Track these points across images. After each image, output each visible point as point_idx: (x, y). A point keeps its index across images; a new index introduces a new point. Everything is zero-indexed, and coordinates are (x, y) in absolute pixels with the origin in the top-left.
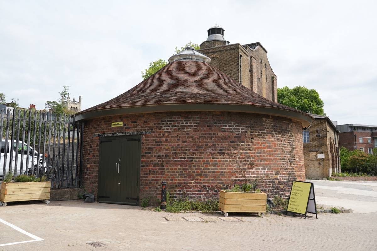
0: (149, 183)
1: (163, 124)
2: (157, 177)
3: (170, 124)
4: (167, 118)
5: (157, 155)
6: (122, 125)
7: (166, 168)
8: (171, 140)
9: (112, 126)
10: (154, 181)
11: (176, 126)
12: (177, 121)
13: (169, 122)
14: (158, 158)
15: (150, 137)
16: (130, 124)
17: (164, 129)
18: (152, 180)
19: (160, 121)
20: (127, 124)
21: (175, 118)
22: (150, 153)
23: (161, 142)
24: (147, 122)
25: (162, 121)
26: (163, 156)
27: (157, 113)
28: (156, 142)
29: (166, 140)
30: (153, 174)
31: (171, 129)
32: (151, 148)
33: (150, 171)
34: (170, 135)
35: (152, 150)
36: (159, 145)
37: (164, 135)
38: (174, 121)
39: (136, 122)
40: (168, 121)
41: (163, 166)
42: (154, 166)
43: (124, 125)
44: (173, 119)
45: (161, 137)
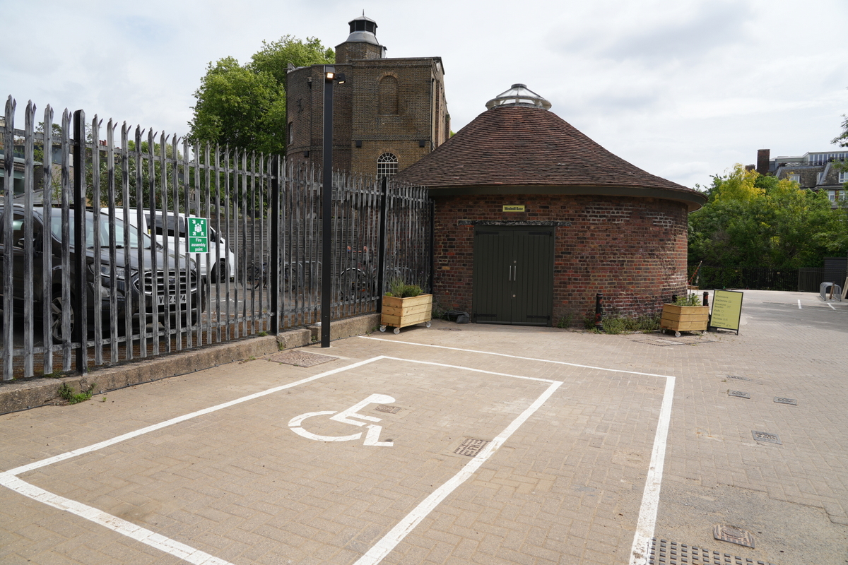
0: (569, 295)
1: (589, 212)
2: (580, 287)
3: (598, 212)
4: (594, 205)
5: (579, 256)
6: (523, 211)
7: (592, 275)
8: (599, 235)
9: (504, 210)
10: (576, 292)
11: (605, 216)
12: (606, 209)
13: (596, 211)
14: (580, 261)
15: (570, 231)
16: (538, 209)
17: (589, 220)
18: (574, 291)
19: (583, 209)
20: (531, 209)
21: (604, 205)
22: (570, 253)
23: (585, 238)
24: (565, 208)
25: (587, 208)
26: (587, 257)
27: (580, 196)
28: (578, 238)
29: (592, 235)
30: (574, 283)
31: (599, 220)
32: (571, 246)
33: (569, 279)
34: (597, 228)
35: (573, 250)
36: (583, 242)
37: (589, 228)
38: (602, 209)
39: (548, 207)
40: (595, 208)
41: (589, 272)
42: (576, 272)
43: (527, 210)
44: (601, 206)
45: (586, 231)
